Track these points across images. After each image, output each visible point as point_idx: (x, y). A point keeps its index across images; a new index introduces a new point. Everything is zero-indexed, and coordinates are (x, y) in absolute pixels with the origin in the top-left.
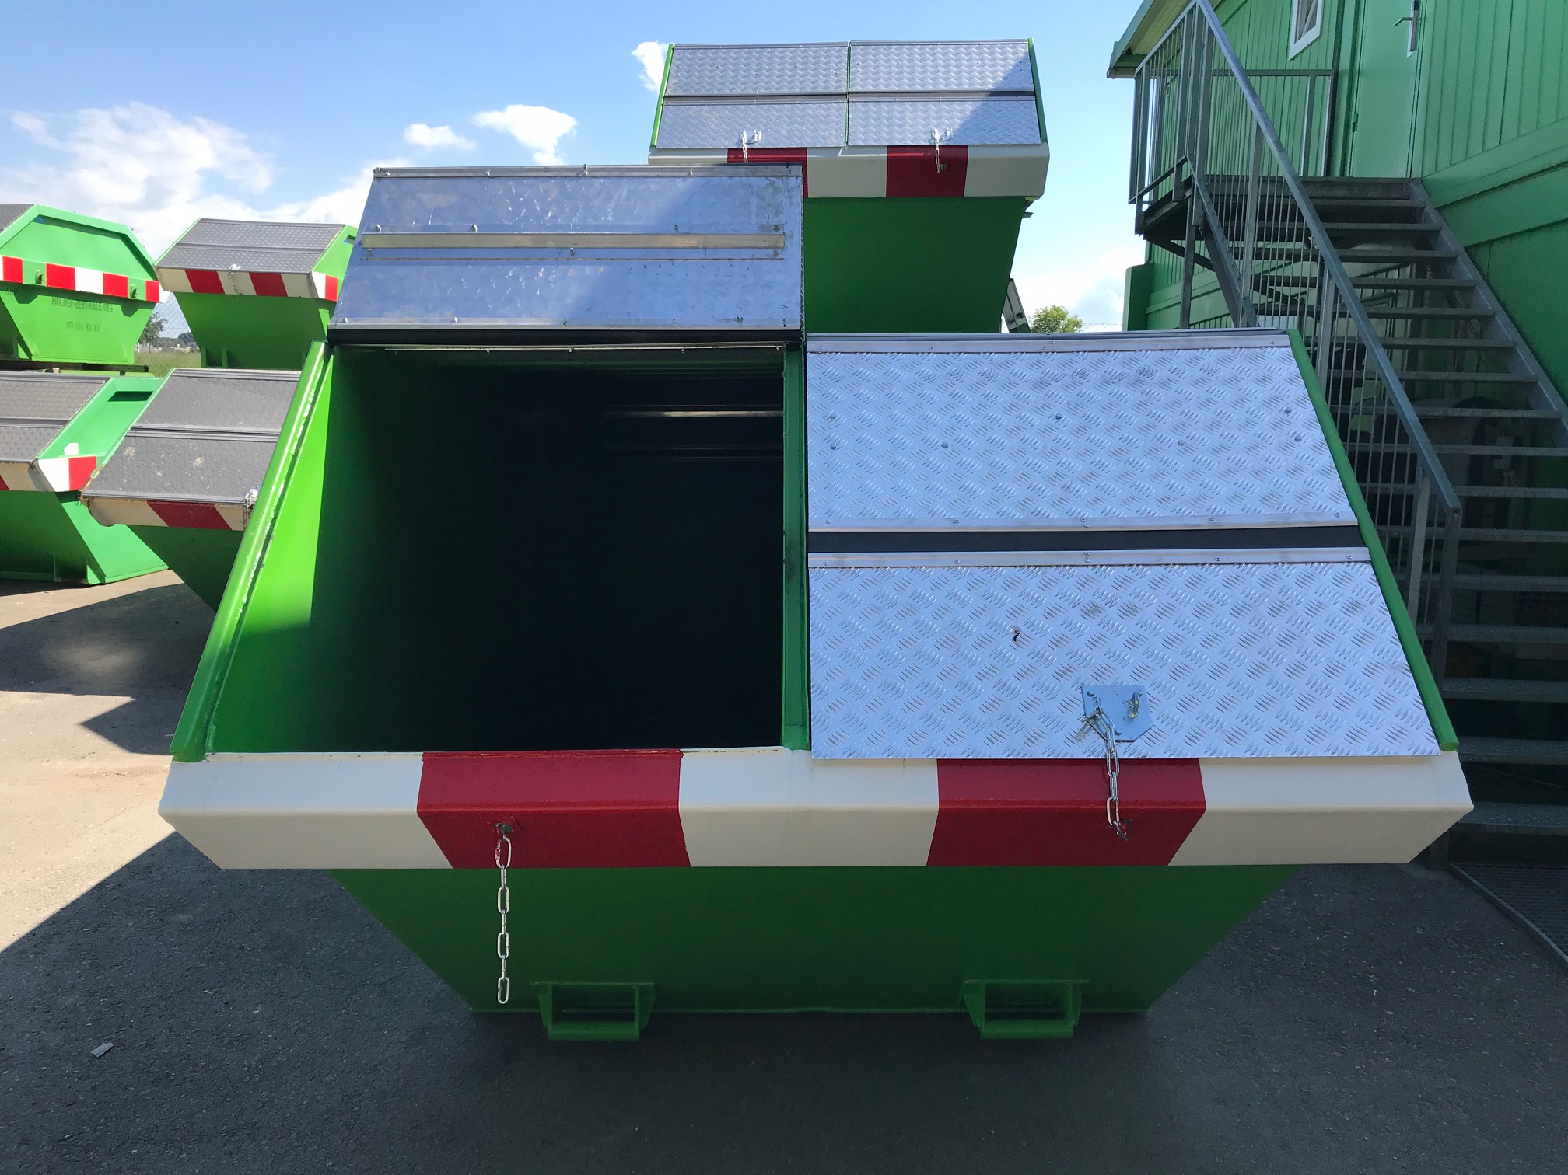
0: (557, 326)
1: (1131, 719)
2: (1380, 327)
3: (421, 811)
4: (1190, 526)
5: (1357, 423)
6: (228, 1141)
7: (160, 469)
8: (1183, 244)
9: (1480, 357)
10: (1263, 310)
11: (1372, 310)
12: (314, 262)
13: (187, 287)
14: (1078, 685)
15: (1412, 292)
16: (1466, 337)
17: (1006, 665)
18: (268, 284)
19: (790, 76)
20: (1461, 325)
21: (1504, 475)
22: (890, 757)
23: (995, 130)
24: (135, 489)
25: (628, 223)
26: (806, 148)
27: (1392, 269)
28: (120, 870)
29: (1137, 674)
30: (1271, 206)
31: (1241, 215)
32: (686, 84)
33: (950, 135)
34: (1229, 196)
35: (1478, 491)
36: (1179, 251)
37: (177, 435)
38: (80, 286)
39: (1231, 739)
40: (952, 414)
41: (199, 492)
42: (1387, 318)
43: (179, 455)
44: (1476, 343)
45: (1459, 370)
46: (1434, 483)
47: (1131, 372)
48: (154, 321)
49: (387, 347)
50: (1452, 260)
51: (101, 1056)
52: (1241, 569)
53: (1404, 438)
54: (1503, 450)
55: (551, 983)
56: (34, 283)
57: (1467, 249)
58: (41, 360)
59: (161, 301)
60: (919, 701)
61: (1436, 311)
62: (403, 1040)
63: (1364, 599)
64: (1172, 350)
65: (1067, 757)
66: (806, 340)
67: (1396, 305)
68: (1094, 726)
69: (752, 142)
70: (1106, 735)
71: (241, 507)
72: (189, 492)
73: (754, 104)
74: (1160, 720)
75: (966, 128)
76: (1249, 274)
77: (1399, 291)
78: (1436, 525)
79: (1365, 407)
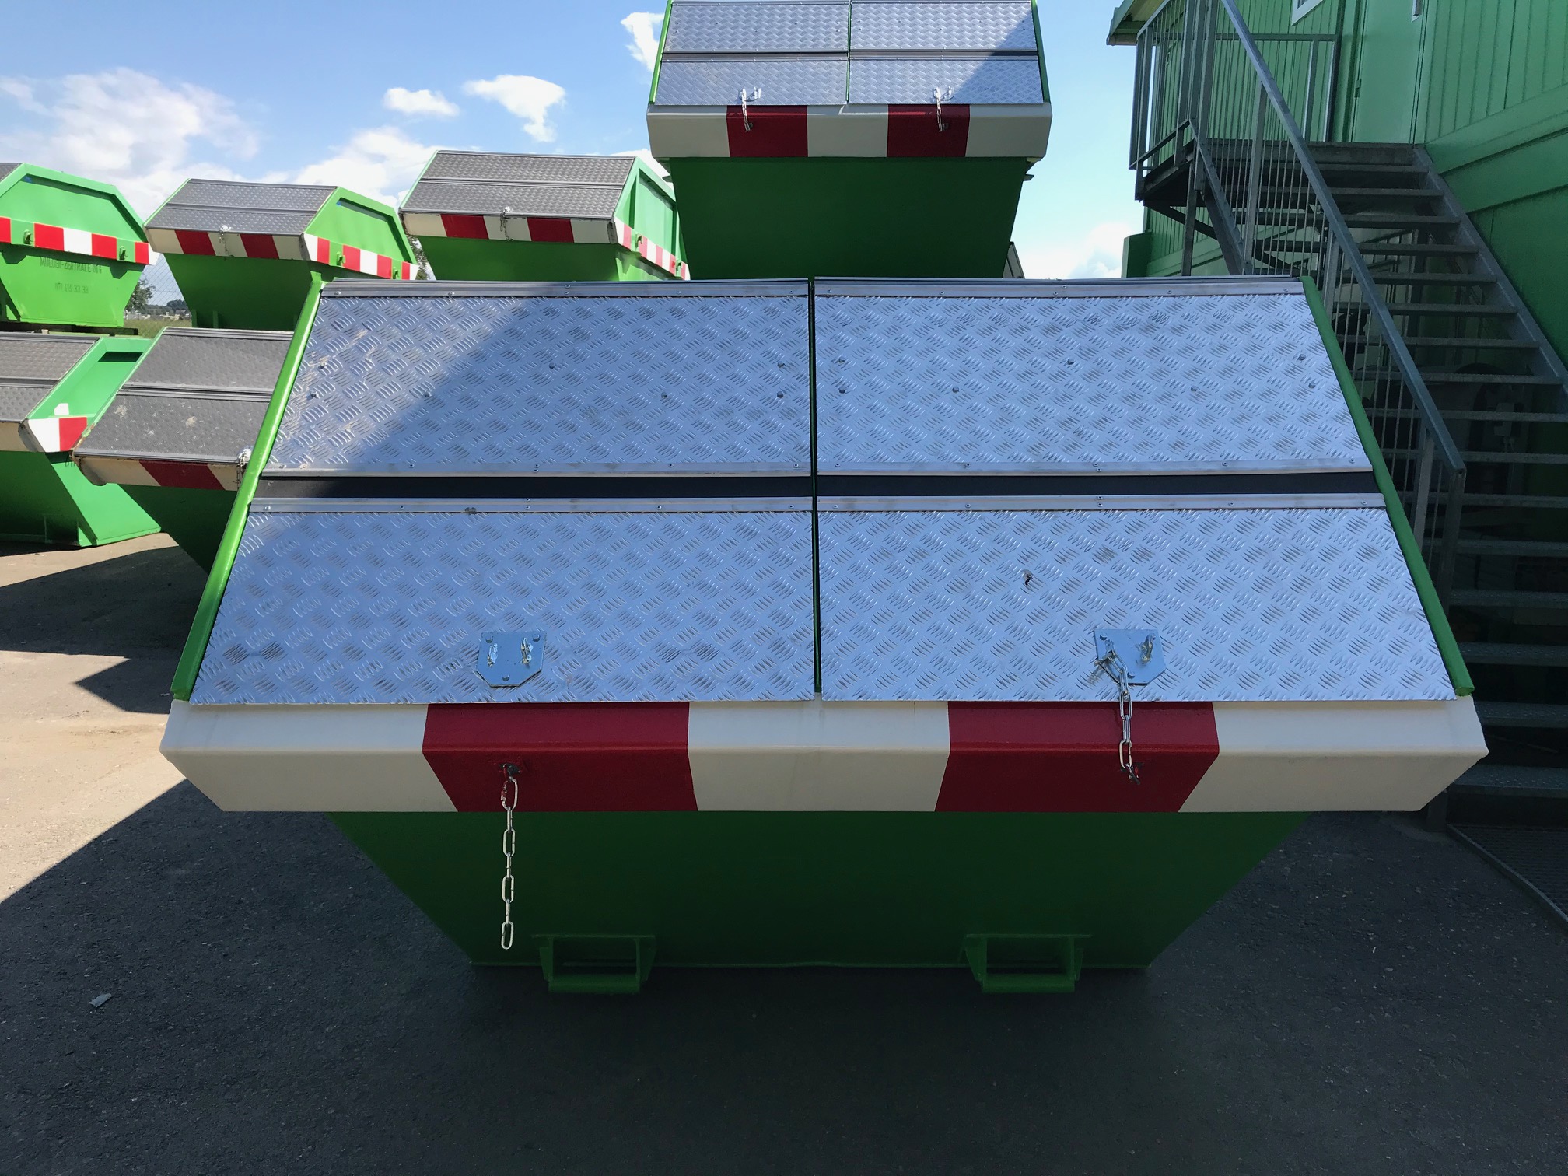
1: (1144, 663)
2: (1382, 292)
3: (427, 750)
4: (1203, 471)
6: (228, 1089)
7: (152, 427)
8: (1183, 210)
9: (1481, 324)
11: (1376, 276)
12: (306, 224)
13: (177, 249)
14: (1091, 629)
15: (1414, 258)
16: (1467, 302)
17: (1018, 609)
18: (259, 246)
19: (790, 34)
20: (1463, 291)
21: (1504, 441)
22: (901, 699)
23: (998, 89)
24: (127, 448)
26: (806, 106)
27: (1394, 235)
28: (116, 825)
29: (1149, 618)
30: (1274, 171)
31: (1244, 181)
32: (684, 41)
33: (953, 94)
34: (1231, 160)
35: (1478, 457)
36: (1179, 217)
37: (169, 394)
38: (69, 246)
39: (1245, 683)
40: (962, 358)
41: (192, 451)
42: (1389, 284)
43: (172, 414)
44: (1478, 308)
45: (1460, 334)
46: (1438, 447)
47: (1144, 318)
48: (142, 287)
50: (1455, 226)
51: (100, 1006)
52: (1255, 514)
53: (1409, 401)
54: (1506, 415)
55: (552, 936)
56: (22, 243)
57: (1470, 215)
58: (30, 321)
59: (150, 263)
60: (930, 644)
61: (1438, 277)
62: (403, 992)
63: (1379, 545)
64: (1185, 296)
65: (1079, 700)
66: (813, 284)
67: (1397, 271)
68: (1107, 669)
69: (751, 99)
70: (1119, 678)
71: (234, 467)
72: (181, 451)
73: (754, 61)
74: (1174, 663)
75: (968, 88)
76: (1251, 238)
77: (1401, 257)
78: (1439, 490)
79: (1368, 372)
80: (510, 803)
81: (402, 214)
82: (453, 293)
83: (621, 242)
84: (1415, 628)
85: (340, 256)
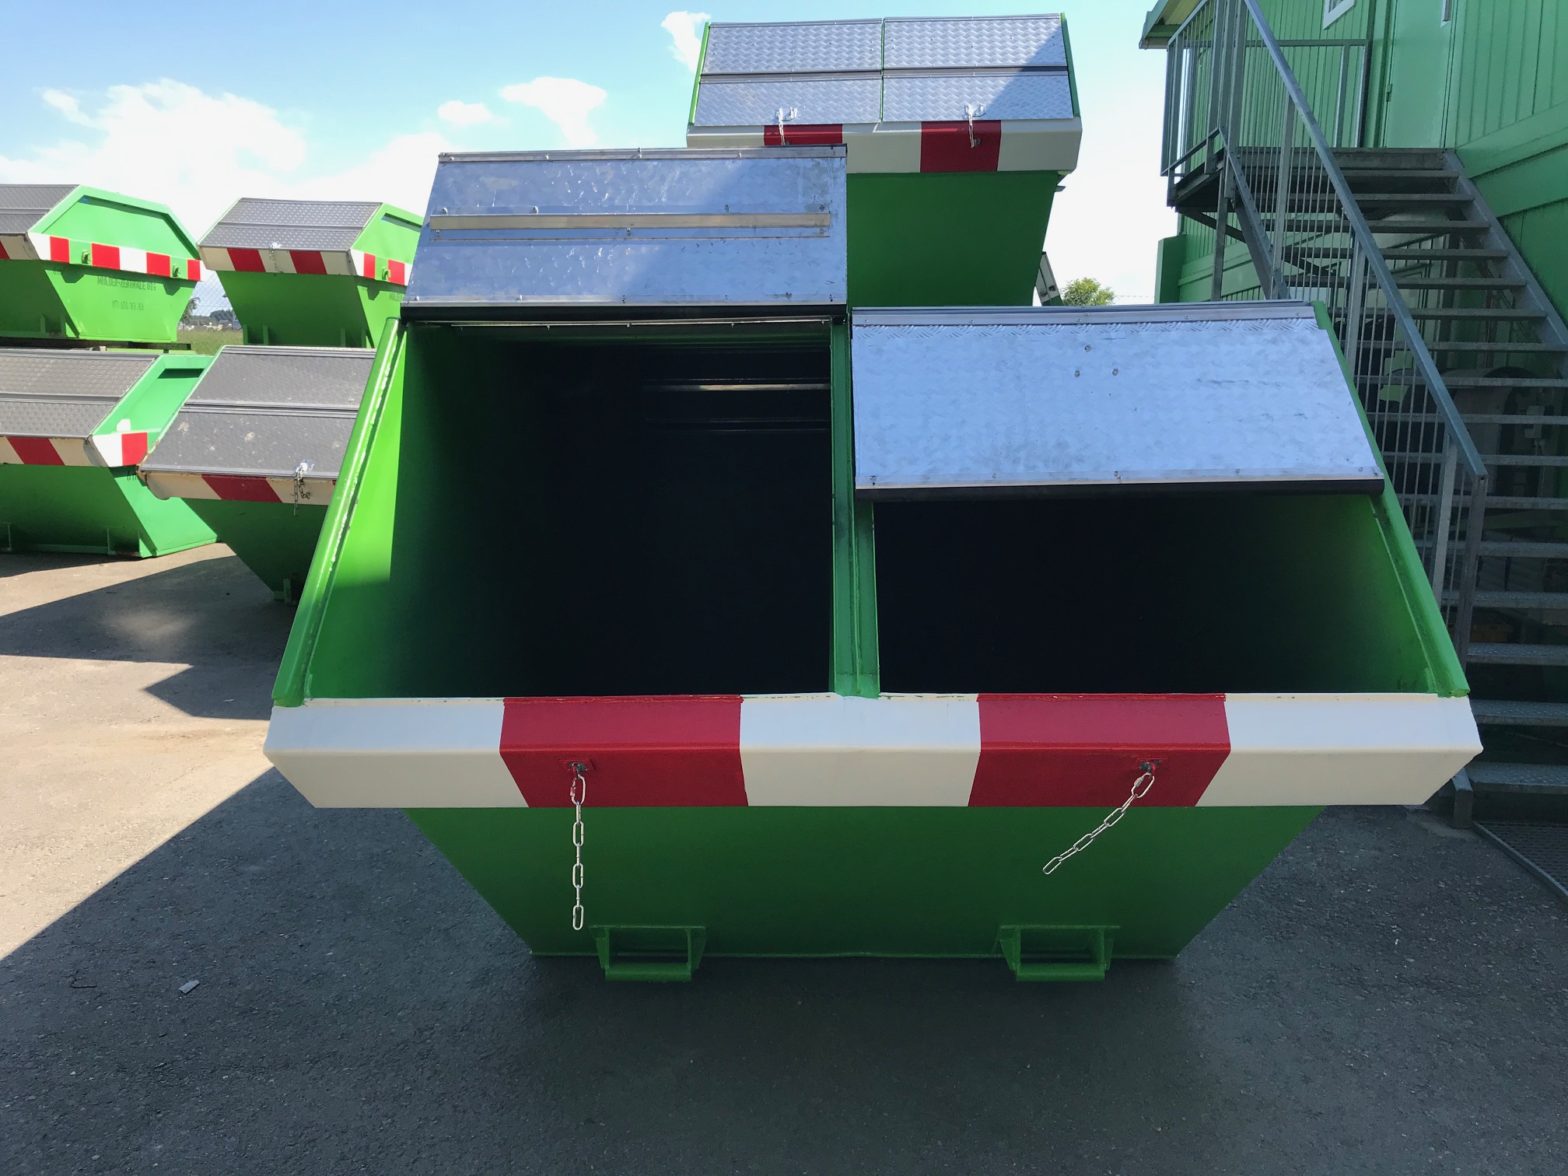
0: (616, 303)
2: (1411, 298)
3: (503, 751)
5: (1385, 394)
6: (312, 1068)
7: (213, 444)
8: (1215, 216)
9: (1512, 327)
10: (1294, 282)
11: (1401, 280)
12: (353, 240)
13: (229, 266)
15: (1445, 262)
16: (1498, 306)
18: (308, 262)
19: (825, 54)
20: (1492, 296)
21: (1535, 444)
23: (1028, 105)
24: (190, 463)
25: (681, 203)
26: (842, 125)
27: (1426, 239)
28: (193, 825)
30: (1302, 177)
31: (1273, 187)
32: (722, 62)
33: (984, 110)
34: (1261, 168)
35: (1508, 460)
36: (1211, 223)
37: (228, 411)
38: (125, 265)
41: (252, 467)
42: (1419, 289)
43: (232, 430)
44: (1505, 312)
45: (1491, 339)
46: (1461, 452)
48: (191, 301)
49: (454, 324)
50: (1485, 230)
51: (188, 993)
53: (1432, 407)
54: (1534, 418)
55: (609, 927)
56: (80, 263)
57: (1500, 219)
58: (88, 338)
59: (202, 280)
61: (1469, 281)
62: (469, 980)
64: (1201, 321)
66: (851, 314)
67: (1429, 276)
69: (788, 119)
71: (292, 480)
72: (241, 466)
73: (790, 82)
75: (999, 104)
76: (1281, 246)
77: (1432, 262)
78: (1462, 493)
79: (1395, 377)
80: (578, 798)
85: (386, 270)
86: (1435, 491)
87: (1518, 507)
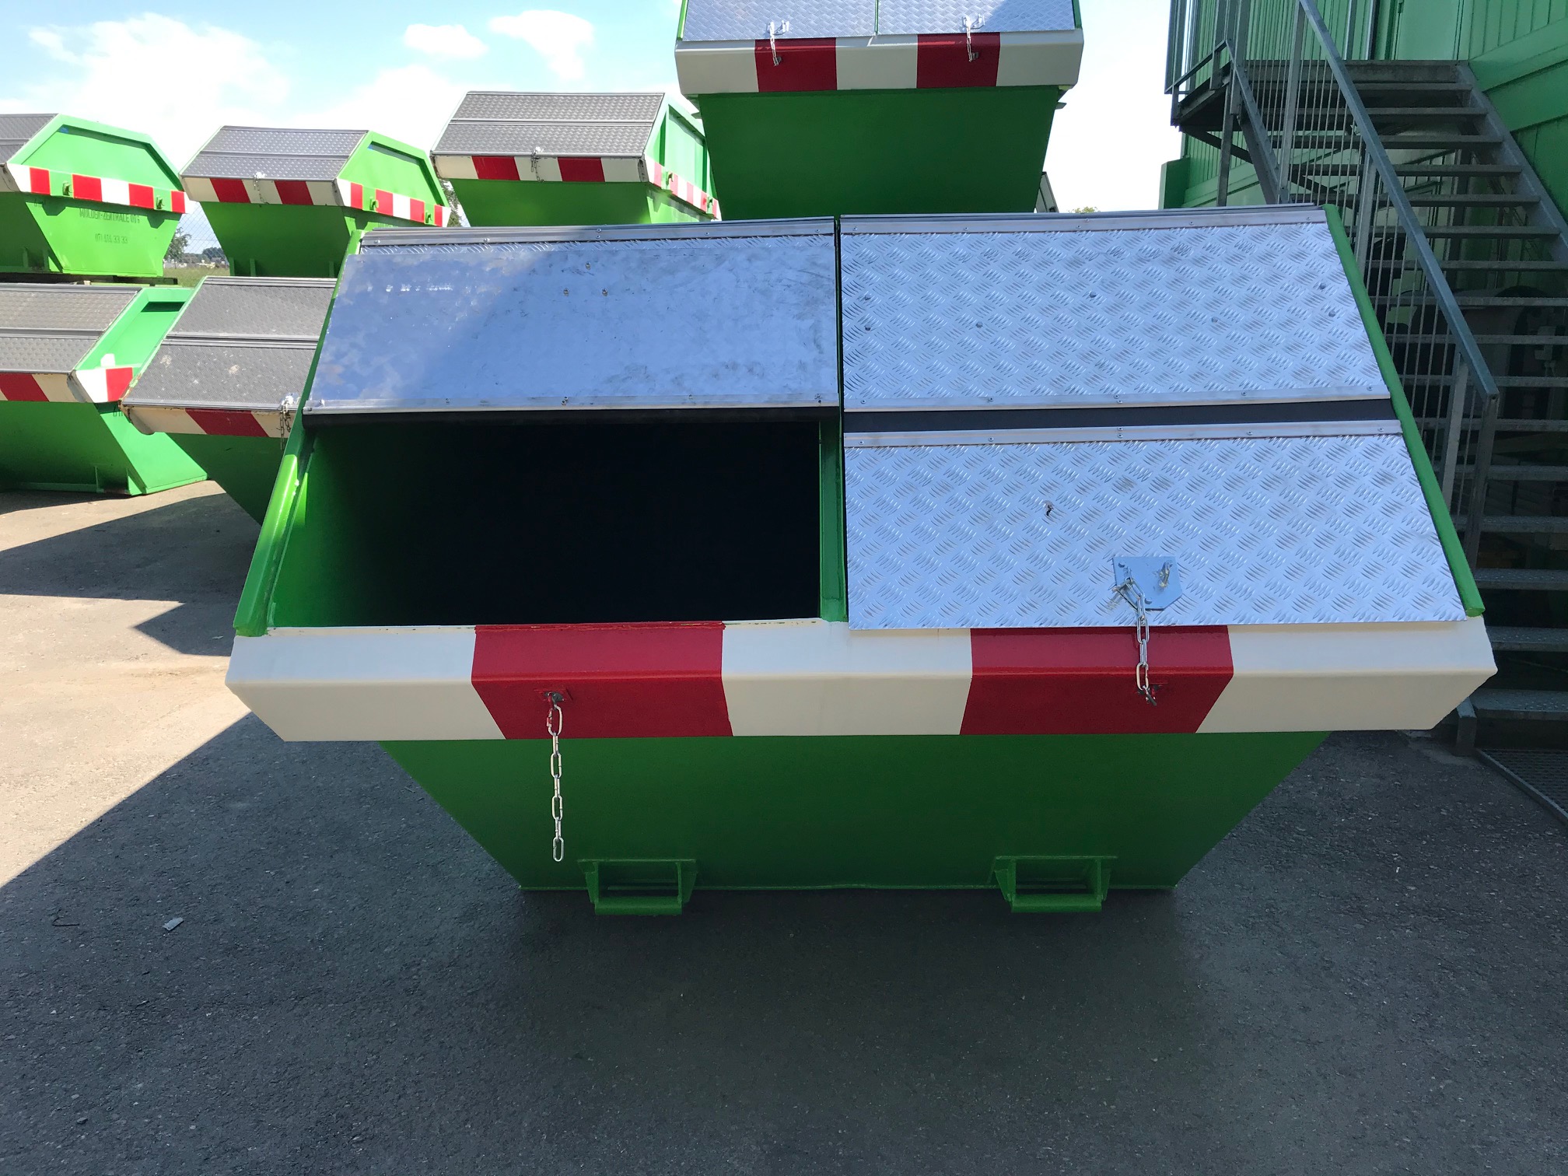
1: (1161, 589)
2: (1422, 215)
3: (476, 680)
4: (1224, 401)
5: (1395, 314)
6: (296, 1005)
7: (196, 376)
8: (1220, 135)
9: (1523, 246)
11: (1417, 199)
12: (339, 169)
13: (213, 197)
14: (1110, 557)
15: (1456, 179)
16: (1510, 224)
17: (1039, 539)
18: (293, 192)
20: (1504, 213)
21: (1546, 366)
22: (925, 627)
23: (1028, 16)
24: (174, 397)
26: (835, 38)
27: (1437, 156)
28: (180, 762)
29: (1167, 545)
30: (1311, 91)
31: (1281, 101)
33: (982, 22)
34: (1268, 82)
35: (1517, 381)
36: (1215, 142)
37: (211, 343)
38: (107, 197)
39: (1259, 607)
40: (986, 293)
41: (236, 399)
42: (1430, 206)
43: (215, 362)
44: (1521, 230)
45: (1502, 257)
46: (1472, 372)
47: (1166, 249)
48: (178, 235)
50: (1498, 145)
51: (172, 930)
52: (1273, 442)
53: (1443, 327)
54: (1545, 339)
55: (596, 861)
56: (61, 195)
57: (1513, 134)
58: (72, 273)
59: (186, 211)
60: (954, 574)
61: (1481, 198)
62: (457, 915)
63: (1395, 471)
64: (1207, 227)
65: (1098, 625)
66: (839, 222)
67: (1440, 193)
68: (1125, 595)
69: (779, 32)
70: (1136, 604)
71: (277, 414)
72: (226, 399)
74: (1191, 589)
75: (998, 15)
76: (1288, 163)
77: (1444, 178)
78: (1472, 416)
79: (1404, 297)
80: (555, 729)
81: (433, 158)
82: (489, 240)
83: (652, 180)
84: (1428, 551)
85: (373, 201)
86: (1444, 414)
87: (1527, 429)
